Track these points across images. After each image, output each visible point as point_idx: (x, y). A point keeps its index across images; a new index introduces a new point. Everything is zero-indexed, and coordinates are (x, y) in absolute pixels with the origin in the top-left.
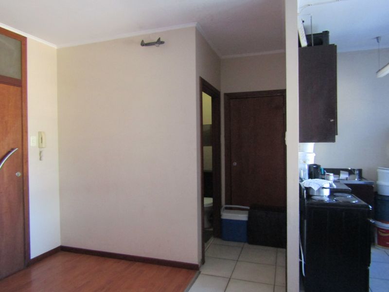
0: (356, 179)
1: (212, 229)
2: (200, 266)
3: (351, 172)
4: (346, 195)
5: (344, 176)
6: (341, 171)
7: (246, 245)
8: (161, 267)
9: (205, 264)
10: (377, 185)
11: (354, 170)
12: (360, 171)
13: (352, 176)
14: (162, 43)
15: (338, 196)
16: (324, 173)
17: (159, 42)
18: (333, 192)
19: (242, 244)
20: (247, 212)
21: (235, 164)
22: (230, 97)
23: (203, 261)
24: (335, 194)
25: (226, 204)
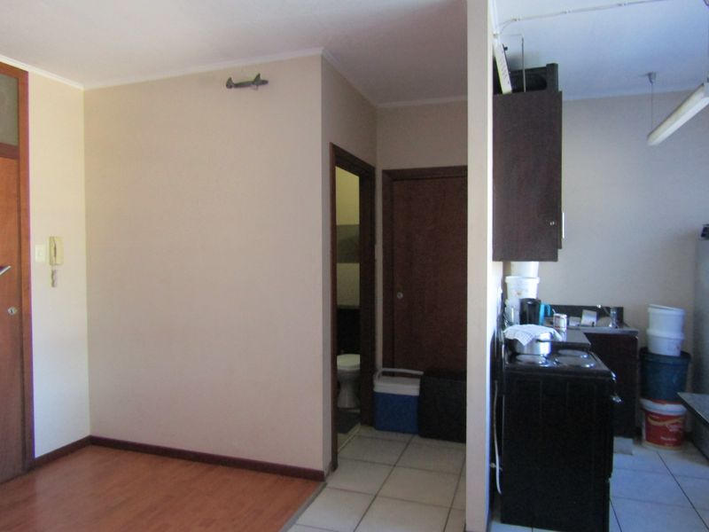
0: (610, 326)
1: (358, 411)
2: (328, 475)
3: (602, 313)
4: (578, 353)
5: (588, 319)
6: (585, 311)
7: (417, 439)
8: (261, 475)
9: (337, 471)
10: (646, 337)
11: (608, 309)
12: (620, 311)
13: (603, 320)
14: (265, 82)
15: (565, 355)
16: (552, 313)
17: (259, 82)
18: (556, 347)
19: (407, 437)
20: (418, 381)
21: (400, 295)
22: (392, 176)
23: (334, 466)
24: (560, 352)
25: (384, 366)
